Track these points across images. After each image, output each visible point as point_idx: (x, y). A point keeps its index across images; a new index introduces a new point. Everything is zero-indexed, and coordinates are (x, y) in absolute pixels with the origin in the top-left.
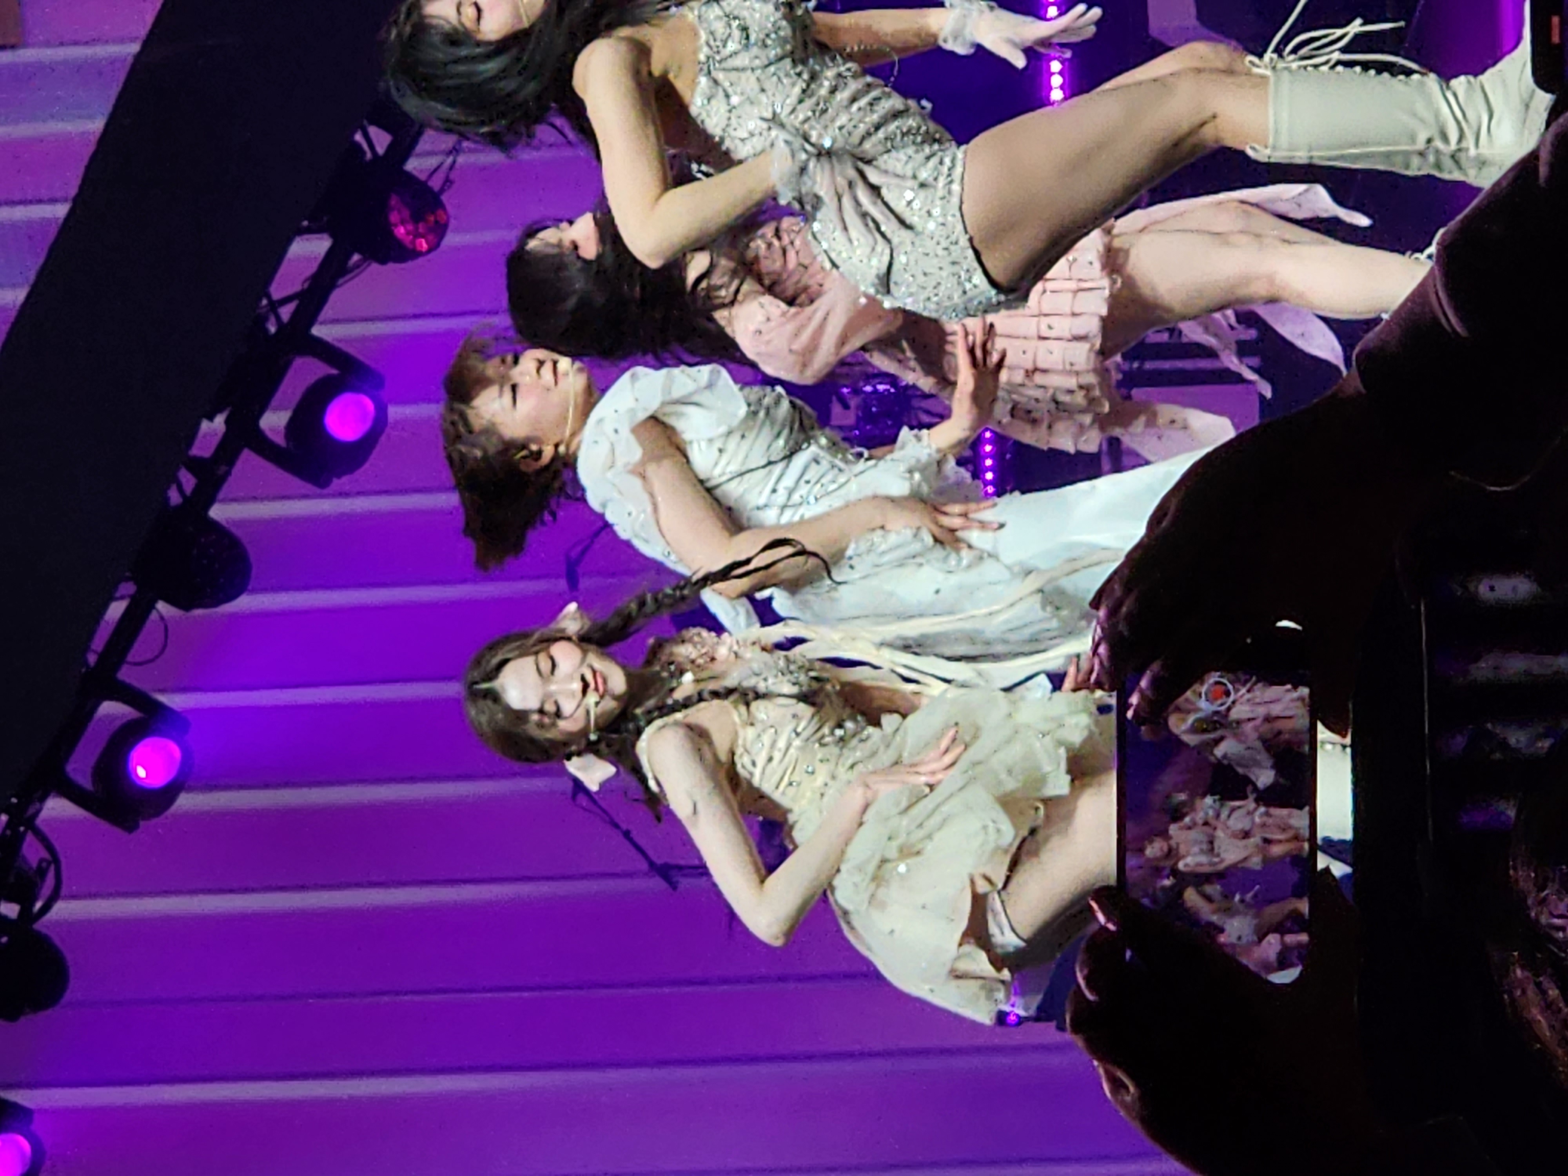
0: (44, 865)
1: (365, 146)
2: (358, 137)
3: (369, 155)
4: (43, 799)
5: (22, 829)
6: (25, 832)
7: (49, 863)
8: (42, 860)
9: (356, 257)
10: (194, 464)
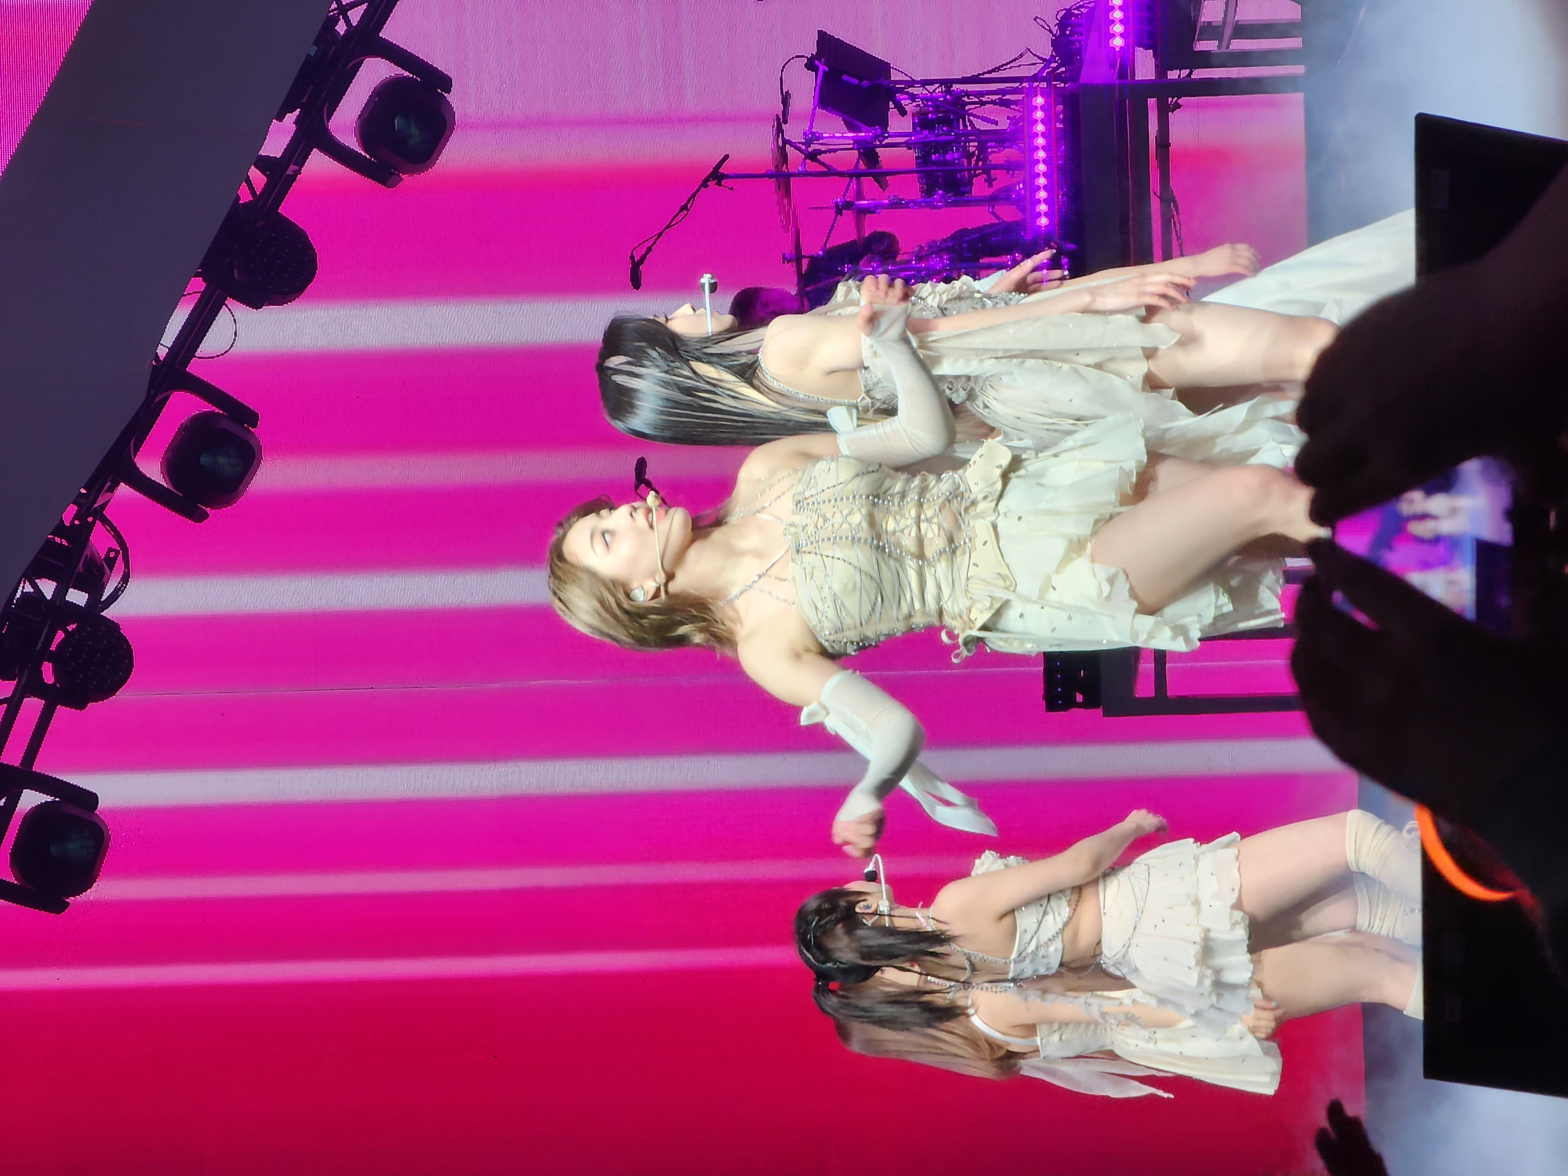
0: (112, 554)
4: (112, 489)
5: (90, 519)
6: (94, 523)
7: (117, 552)
8: (110, 550)
10: (264, 164)
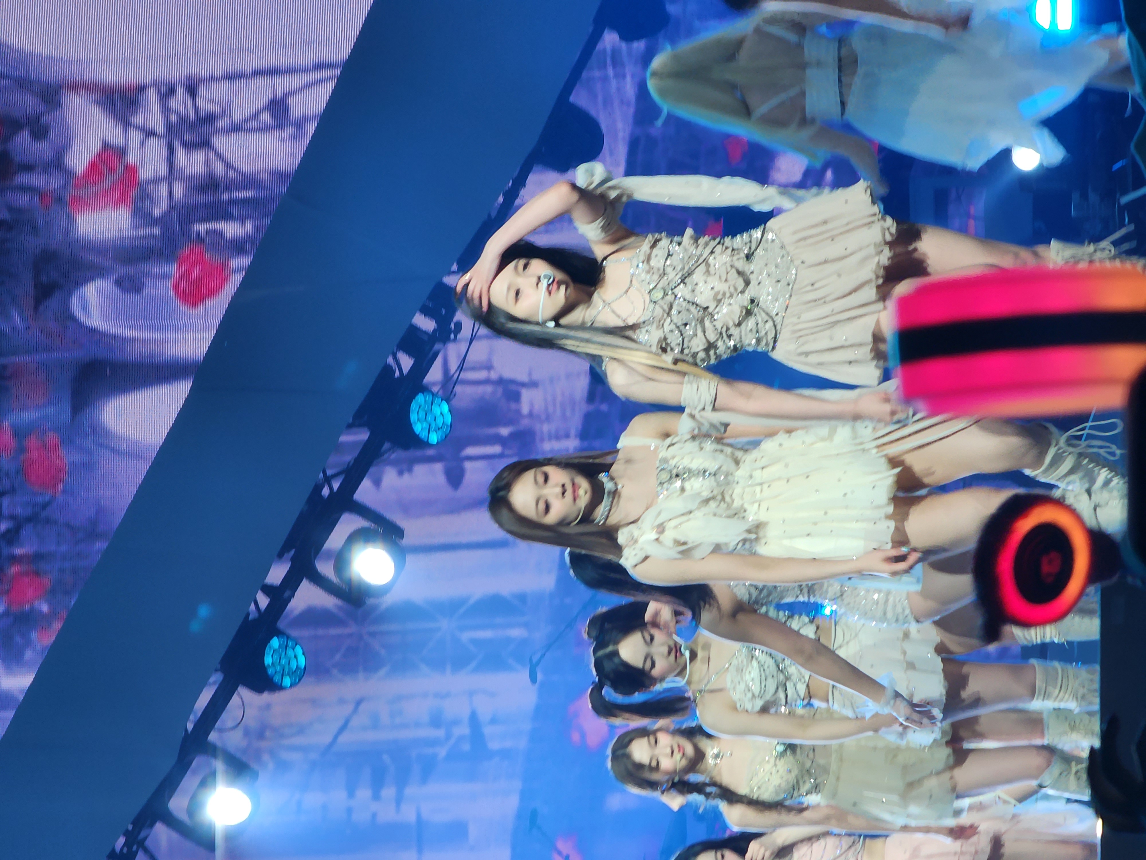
1: (395, 366)
2: (391, 360)
3: (397, 374)
4: (152, 825)
5: (135, 848)
6: (138, 850)
9: (387, 445)
10: (268, 590)
